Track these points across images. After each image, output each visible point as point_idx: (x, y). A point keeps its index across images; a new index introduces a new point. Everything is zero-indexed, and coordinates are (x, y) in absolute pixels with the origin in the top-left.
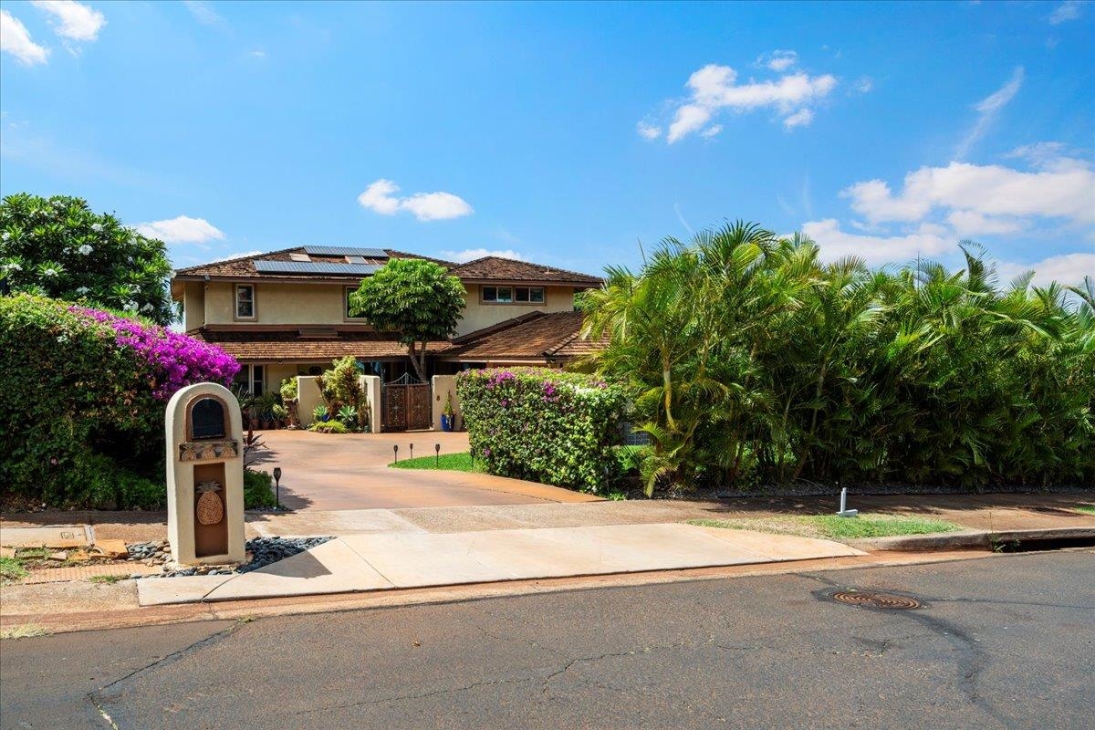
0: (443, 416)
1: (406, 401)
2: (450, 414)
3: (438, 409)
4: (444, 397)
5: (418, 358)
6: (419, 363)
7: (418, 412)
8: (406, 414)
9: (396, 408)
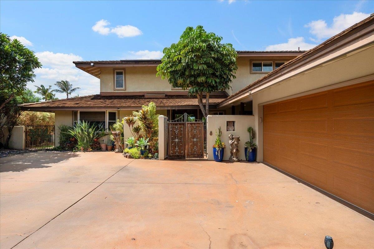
0: (214, 148)
1: (185, 135)
2: (219, 147)
3: (211, 142)
4: (216, 133)
5: (205, 106)
6: (205, 109)
7: (195, 144)
8: (185, 145)
9: (177, 140)
